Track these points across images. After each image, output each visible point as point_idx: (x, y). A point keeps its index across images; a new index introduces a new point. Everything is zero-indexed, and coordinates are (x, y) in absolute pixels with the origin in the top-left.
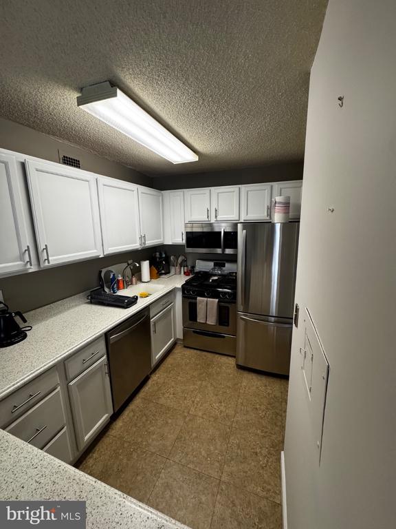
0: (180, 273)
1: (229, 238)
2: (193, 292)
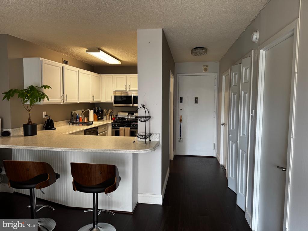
0: (109, 119)
1: (135, 99)
2: (118, 125)
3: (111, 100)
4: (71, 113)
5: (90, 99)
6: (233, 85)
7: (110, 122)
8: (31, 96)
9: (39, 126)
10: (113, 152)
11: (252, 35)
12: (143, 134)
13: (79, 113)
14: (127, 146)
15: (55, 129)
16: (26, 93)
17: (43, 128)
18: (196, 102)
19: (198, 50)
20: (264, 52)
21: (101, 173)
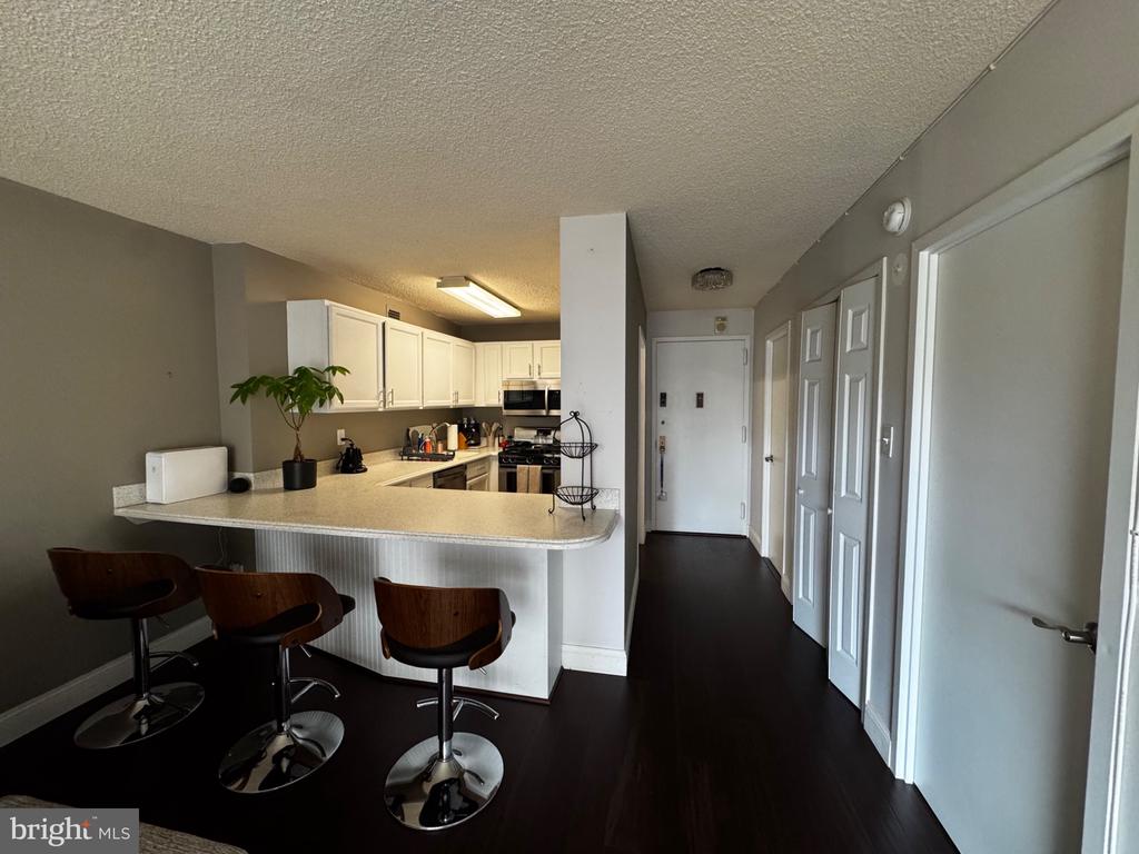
0: (494, 446)
1: (555, 399)
2: (512, 460)
3: (496, 400)
4: (405, 431)
5: (449, 399)
6: (807, 360)
7: (496, 451)
8: (298, 393)
9: (320, 466)
10: (495, 544)
11: (886, 214)
12: (575, 491)
13: (425, 431)
14: (532, 528)
15: (365, 470)
16: (288, 386)
17: (337, 468)
18: (700, 404)
19: (710, 277)
20: (935, 257)
21: (456, 614)
